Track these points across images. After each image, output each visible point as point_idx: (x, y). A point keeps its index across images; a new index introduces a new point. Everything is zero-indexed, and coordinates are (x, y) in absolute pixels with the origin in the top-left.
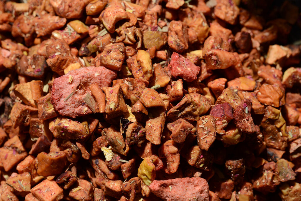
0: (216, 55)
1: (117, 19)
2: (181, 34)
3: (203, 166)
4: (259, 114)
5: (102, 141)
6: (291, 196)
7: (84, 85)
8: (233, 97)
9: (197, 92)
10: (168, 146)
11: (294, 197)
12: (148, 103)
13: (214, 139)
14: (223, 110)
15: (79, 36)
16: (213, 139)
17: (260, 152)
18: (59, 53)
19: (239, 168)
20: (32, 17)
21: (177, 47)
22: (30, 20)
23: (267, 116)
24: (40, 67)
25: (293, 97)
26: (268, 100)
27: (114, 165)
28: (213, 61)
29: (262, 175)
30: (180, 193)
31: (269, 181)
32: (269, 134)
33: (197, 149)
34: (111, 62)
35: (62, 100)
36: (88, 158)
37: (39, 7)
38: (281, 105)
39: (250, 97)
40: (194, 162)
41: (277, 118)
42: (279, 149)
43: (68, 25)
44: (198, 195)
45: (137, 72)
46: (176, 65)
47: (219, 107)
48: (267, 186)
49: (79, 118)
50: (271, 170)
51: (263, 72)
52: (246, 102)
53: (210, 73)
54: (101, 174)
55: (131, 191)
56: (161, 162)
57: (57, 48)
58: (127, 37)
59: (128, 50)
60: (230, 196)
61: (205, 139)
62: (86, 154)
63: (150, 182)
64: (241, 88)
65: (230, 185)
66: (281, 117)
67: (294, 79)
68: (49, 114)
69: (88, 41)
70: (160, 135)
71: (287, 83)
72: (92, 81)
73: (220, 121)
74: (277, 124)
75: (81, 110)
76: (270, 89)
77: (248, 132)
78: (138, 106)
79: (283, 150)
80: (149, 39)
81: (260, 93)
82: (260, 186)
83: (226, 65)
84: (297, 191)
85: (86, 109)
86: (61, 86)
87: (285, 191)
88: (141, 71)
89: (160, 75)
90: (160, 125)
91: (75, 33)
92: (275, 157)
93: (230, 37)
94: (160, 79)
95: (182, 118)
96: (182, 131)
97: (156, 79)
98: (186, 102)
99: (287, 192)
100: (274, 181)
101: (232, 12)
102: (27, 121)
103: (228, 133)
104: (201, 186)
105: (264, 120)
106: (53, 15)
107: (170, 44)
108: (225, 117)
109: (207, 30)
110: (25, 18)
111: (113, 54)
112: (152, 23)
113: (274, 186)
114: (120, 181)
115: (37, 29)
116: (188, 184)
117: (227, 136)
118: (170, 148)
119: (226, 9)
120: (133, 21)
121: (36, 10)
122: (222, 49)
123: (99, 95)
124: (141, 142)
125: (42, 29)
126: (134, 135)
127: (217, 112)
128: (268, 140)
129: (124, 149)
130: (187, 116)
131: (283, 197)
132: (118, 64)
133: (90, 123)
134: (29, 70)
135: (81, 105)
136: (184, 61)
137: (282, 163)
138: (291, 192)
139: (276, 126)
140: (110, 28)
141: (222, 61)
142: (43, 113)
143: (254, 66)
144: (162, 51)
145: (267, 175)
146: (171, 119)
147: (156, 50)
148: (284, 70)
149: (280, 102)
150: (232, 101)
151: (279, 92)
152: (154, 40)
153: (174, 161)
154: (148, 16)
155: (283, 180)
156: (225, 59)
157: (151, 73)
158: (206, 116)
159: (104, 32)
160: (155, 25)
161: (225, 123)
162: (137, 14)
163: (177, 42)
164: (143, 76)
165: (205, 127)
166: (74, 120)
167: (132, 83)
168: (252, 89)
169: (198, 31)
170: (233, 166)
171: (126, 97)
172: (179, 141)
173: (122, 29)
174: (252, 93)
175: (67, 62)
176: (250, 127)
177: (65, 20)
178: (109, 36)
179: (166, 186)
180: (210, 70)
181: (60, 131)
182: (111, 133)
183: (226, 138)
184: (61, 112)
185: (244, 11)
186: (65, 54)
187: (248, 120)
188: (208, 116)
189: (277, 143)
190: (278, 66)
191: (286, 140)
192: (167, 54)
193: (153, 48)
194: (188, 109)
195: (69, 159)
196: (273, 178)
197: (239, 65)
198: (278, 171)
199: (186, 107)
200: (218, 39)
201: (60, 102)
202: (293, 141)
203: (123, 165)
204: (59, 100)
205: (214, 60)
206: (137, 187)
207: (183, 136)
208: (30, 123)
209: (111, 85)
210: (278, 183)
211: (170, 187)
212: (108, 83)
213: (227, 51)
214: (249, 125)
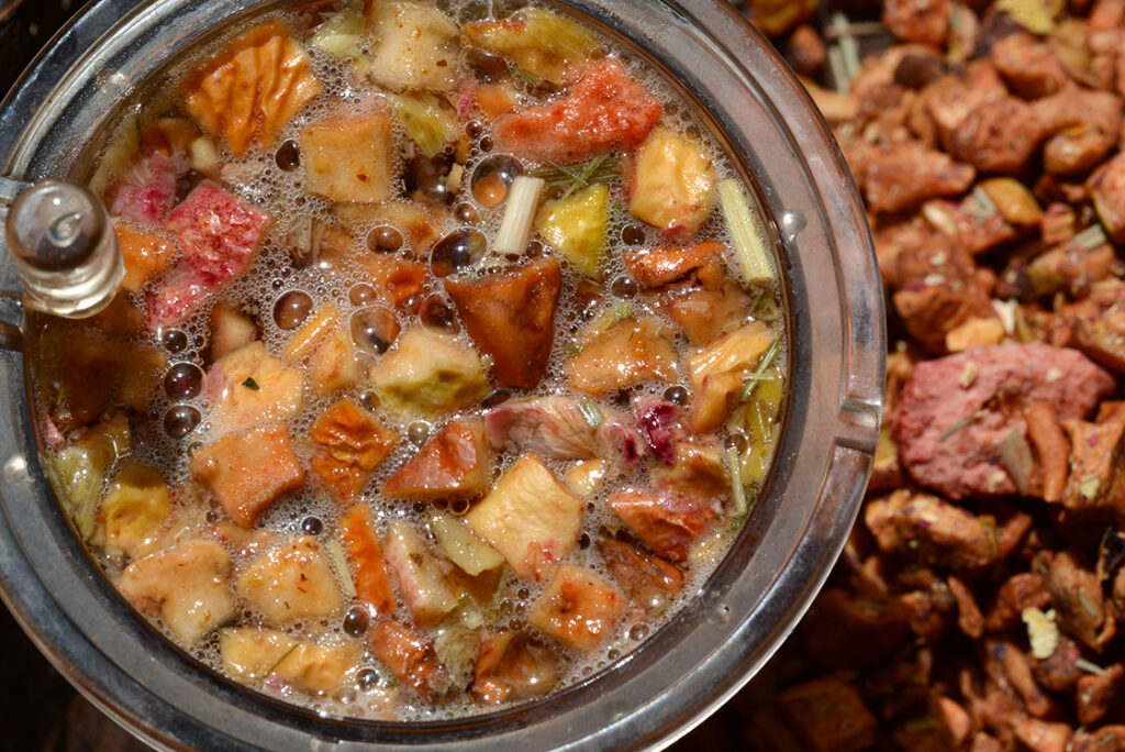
5: (1030, 589)
7: (1007, 400)
15: (1008, 231)
18: (940, 280)
20: (863, 144)
27: (1054, 674)
34: (1106, 343)
35: (931, 434)
36: (976, 633)
37: (887, 114)
43: (978, 190)
49: (973, 502)
54: (1006, 693)
57: (934, 262)
62: (973, 620)
69: (1033, 251)
72: (1035, 394)
75: (983, 478)
85: (1000, 476)
86: (933, 391)
91: (999, 221)
106: (931, 149)
111: (1117, 317)
114: (1063, 728)
121: (878, 123)
123: (1050, 442)
125: (889, 189)
129: (1099, 630)
133: (1002, 522)
135: (986, 461)
140: (1120, 227)
159: (1093, 237)
166: (955, 504)
175: (961, 309)
177: (968, 173)
178: (1107, 252)
181: (907, 533)
182: (1067, 571)
184: (919, 471)
186: (957, 285)
195: (916, 627)
201: (921, 442)
203: (1085, 680)
204: (919, 434)
212: (1082, 406)
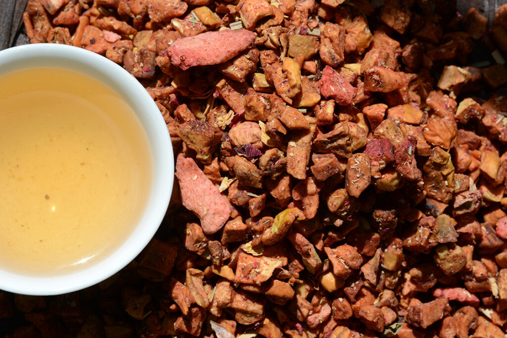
0: (378, 74)
1: (259, 17)
2: (336, 41)
3: (345, 215)
4: (423, 155)
6: (449, 262)
8: (394, 131)
9: (350, 121)
11: (452, 262)
13: (368, 184)
14: (382, 148)
15: (205, 27)
16: (366, 184)
17: (417, 203)
19: (390, 221)
21: (331, 61)
23: (433, 159)
24: (150, 66)
25: (466, 136)
26: (437, 139)
27: (239, 199)
28: (374, 81)
29: (416, 231)
31: (424, 240)
32: (431, 181)
33: (343, 194)
38: (452, 147)
39: (414, 134)
40: (336, 208)
41: (445, 163)
42: (441, 202)
43: (192, 12)
45: (281, 84)
46: (329, 82)
47: (376, 143)
48: (420, 246)
50: (428, 226)
51: (433, 100)
52: (410, 140)
53: (368, 95)
58: (269, 38)
59: (268, 55)
60: (373, 252)
61: (356, 183)
64: (405, 120)
65: (376, 240)
66: (450, 163)
67: (470, 113)
71: (461, 118)
73: (377, 161)
74: (444, 170)
76: (441, 125)
77: (409, 178)
79: (445, 203)
80: (296, 45)
81: (427, 129)
82: (411, 244)
83: (390, 88)
84: (457, 256)
88: (286, 83)
89: (307, 91)
91: (201, 24)
92: (435, 211)
93: (397, 50)
94: (308, 96)
96: (328, 167)
97: (303, 97)
99: (445, 256)
100: (431, 241)
101: (403, 19)
103: (384, 177)
105: (428, 163)
107: (322, 57)
108: (384, 157)
109: (369, 39)
113: (429, 247)
115: (150, 12)
117: (382, 180)
119: (396, 13)
120: (279, 18)
122: (387, 67)
125: (156, 14)
127: (372, 150)
128: (429, 188)
130: (337, 150)
131: (439, 261)
136: (339, 78)
137: (443, 219)
138: (450, 256)
139: (441, 173)
140: (250, 26)
141: (385, 83)
143: (423, 91)
144: (311, 62)
145: (423, 233)
147: (305, 60)
148: (459, 100)
149: (451, 143)
150: (393, 137)
151: (452, 130)
152: (302, 46)
153: (311, 204)
154: (297, 13)
155: (442, 241)
156: (389, 81)
158: (360, 154)
159: (238, 25)
160: (305, 25)
161: (382, 164)
162: (284, 9)
163: (331, 54)
164: (289, 91)
165: (358, 169)
167: (269, 101)
168: (418, 122)
169: (359, 39)
170: (382, 218)
172: (319, 178)
173: (264, 28)
174: (418, 127)
176: (412, 172)
177: (185, 7)
180: (368, 91)
183: (382, 183)
187: (410, 163)
188: (362, 154)
189: (439, 193)
190: (452, 94)
191: (452, 192)
192: (316, 66)
193: (301, 57)
194: (341, 142)
196: (429, 238)
197: (405, 89)
198: (437, 230)
200: (383, 54)
202: (459, 193)
205: (376, 80)
207: (327, 174)
210: (435, 244)
213: (392, 69)
214: (411, 170)
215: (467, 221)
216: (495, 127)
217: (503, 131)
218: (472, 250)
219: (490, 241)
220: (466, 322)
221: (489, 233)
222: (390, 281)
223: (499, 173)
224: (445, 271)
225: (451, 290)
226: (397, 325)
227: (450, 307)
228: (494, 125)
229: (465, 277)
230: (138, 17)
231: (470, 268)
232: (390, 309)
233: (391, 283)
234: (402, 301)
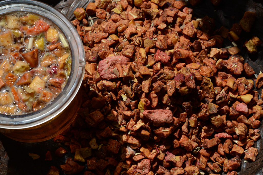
0: (179, 51)
1: (131, 33)
2: (163, 41)
3: (170, 104)
4: (199, 80)
5: (122, 91)
6: (216, 121)
7: (113, 64)
8: (186, 71)
9: (168, 69)
10: (152, 94)
11: (217, 122)
12: (142, 73)
13: (174, 91)
14: (180, 77)
15: (114, 42)
17: (201, 100)
18: (104, 50)
19: (189, 106)
20: (93, 33)
21: (160, 47)
22: (92, 35)
23: (204, 81)
24: (95, 57)
25: (221, 74)
26: (205, 73)
27: (127, 103)
29: (201, 110)
30: (158, 116)
31: (204, 113)
32: (205, 91)
34: (127, 54)
35: (103, 71)
36: (115, 100)
37: (96, 29)
38: (211, 76)
39: (195, 72)
40: (165, 102)
41: (209, 82)
42: (211, 98)
43: (109, 37)
44: (167, 118)
45: (139, 58)
46: (158, 55)
47: (178, 76)
48: (203, 116)
49: (112, 80)
50: (205, 108)
51: (206, 61)
52: (192, 74)
53: (177, 60)
54: (122, 108)
55: (134, 115)
56: (149, 101)
57: (103, 47)
58: (136, 42)
59: (137, 48)
60: (185, 120)
61: (170, 91)
62: (114, 98)
63: (143, 111)
64: (192, 68)
65: (185, 115)
66: (211, 82)
67: (221, 64)
68: (97, 78)
69: (119, 44)
70: (148, 88)
71: (218, 67)
72: (117, 63)
73: (178, 82)
74: (209, 85)
75: (112, 76)
76: (206, 68)
77: (191, 88)
78: (138, 74)
79: (212, 99)
80: (146, 43)
81: (200, 70)
82: (200, 116)
83: (185, 56)
84: (219, 119)
85: (114, 75)
86: (103, 64)
87: (213, 119)
88: (141, 58)
89: (150, 60)
90: (148, 84)
91: (113, 40)
92: (208, 102)
93: (189, 43)
94: (150, 62)
95: (159, 80)
96: (158, 86)
98: (161, 72)
100: (207, 113)
101: (191, 31)
102: (88, 82)
104: (169, 114)
105: (202, 83)
106: (103, 32)
107: (156, 46)
108: (180, 80)
109: (178, 39)
110: (90, 34)
111: (128, 50)
112: (150, 36)
113: (207, 116)
114: (130, 111)
115: (95, 39)
116: (162, 113)
117: (181, 89)
118: (153, 95)
119: (188, 29)
120: (140, 34)
121: (95, 30)
122: (183, 49)
123: (120, 69)
124: (140, 92)
125: (97, 39)
126: (136, 88)
127: (177, 78)
128: (205, 93)
129: (132, 95)
130: (162, 80)
131: (212, 122)
132: (130, 55)
133: (116, 83)
134: (90, 58)
135: (112, 74)
136: (163, 53)
137: (211, 105)
138: (216, 119)
139: (208, 87)
140: (128, 37)
141: (182, 54)
142: (95, 78)
143: (202, 58)
144: (153, 49)
145: (204, 110)
146: (154, 81)
147: (150, 49)
148: (217, 60)
150: (185, 73)
152: (149, 44)
153: (155, 101)
154: (148, 32)
155: (211, 113)
156: (184, 53)
157: (145, 59)
158: (171, 80)
159: (126, 40)
162: (142, 31)
163: (160, 45)
164: (142, 60)
165: (170, 85)
166: (109, 81)
167: (136, 64)
168: (197, 68)
169: (173, 40)
170: (186, 105)
171: (134, 70)
172: (157, 91)
173: (133, 38)
174: (197, 70)
175: (108, 53)
177: (107, 34)
178: (127, 41)
179: (151, 113)
181: (102, 86)
182: (125, 87)
183: (181, 90)
184: (102, 77)
185: (199, 31)
186: (106, 50)
187: (192, 82)
188: (173, 80)
189: (209, 95)
190: (215, 59)
191: (214, 94)
192: (155, 50)
193: (147, 48)
194: (162, 76)
195: (107, 100)
197: (193, 57)
198: (209, 109)
199: (161, 75)
200: (181, 44)
201: (102, 72)
202: (218, 94)
203: (131, 103)
204: (102, 71)
205: (179, 54)
206: (138, 114)
207: (159, 89)
208: (89, 84)
209: (127, 64)
210: (209, 114)
211: (153, 113)
212: (125, 63)
213: (185, 49)
214: (192, 84)
215: (223, 106)
216: (232, 69)
217: (235, 70)
218: (226, 116)
219: (233, 113)
220: (227, 145)
221: (233, 110)
222: (194, 132)
223: (234, 86)
224: (215, 125)
225: (220, 134)
226: (198, 148)
227: (220, 140)
228: (231, 68)
229: (225, 128)
230: (91, 42)
231: (225, 123)
232: (195, 142)
233: (195, 132)
234: (202, 140)
